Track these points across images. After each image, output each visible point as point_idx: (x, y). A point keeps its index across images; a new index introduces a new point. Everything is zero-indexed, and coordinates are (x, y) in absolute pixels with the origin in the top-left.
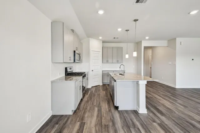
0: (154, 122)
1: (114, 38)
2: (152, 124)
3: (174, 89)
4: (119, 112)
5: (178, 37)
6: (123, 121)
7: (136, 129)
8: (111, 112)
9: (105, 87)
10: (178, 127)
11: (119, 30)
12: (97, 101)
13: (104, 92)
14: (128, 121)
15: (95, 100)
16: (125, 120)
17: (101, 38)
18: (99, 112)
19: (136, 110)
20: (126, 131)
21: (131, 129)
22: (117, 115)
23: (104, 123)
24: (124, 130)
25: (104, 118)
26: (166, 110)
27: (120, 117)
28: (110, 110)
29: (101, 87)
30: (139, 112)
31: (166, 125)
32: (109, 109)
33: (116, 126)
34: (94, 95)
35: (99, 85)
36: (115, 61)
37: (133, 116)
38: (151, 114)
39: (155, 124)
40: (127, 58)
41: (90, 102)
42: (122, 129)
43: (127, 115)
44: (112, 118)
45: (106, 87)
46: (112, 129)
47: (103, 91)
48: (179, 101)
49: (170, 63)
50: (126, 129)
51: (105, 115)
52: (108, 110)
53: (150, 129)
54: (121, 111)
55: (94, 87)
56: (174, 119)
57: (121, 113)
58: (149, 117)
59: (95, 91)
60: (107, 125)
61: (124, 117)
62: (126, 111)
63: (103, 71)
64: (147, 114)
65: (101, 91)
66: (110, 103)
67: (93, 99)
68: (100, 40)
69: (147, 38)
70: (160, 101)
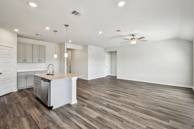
0: (84, 106)
1: (37, 35)
2: (83, 108)
3: (87, 81)
4: (54, 111)
5: (90, 45)
6: (62, 116)
7: (74, 116)
8: (46, 115)
9: (23, 93)
10: (96, 103)
11: (48, 28)
12: (19, 111)
13: (26, 98)
14: (66, 114)
15: (17, 111)
16: (63, 115)
17: (16, 30)
18: (30, 121)
19: (69, 104)
20: (67, 122)
21: (71, 119)
22: (53, 114)
23: (43, 127)
24: (65, 122)
25: (40, 123)
26: (87, 96)
27: (58, 115)
28: (43, 114)
29: (16, 94)
30: (72, 104)
31: (91, 105)
32: (42, 112)
33: (57, 123)
34: (11, 106)
35: (12, 92)
36: (36, 60)
37: (68, 109)
38: (80, 102)
39: (85, 107)
40: (55, 58)
41: (8, 117)
42: (63, 123)
43: (63, 110)
44: (50, 119)
45: (25, 92)
46: (54, 127)
47: (23, 97)
48: (92, 88)
49: (84, 63)
50: (67, 121)
51: (39, 120)
52: (40, 114)
53: (83, 112)
54: (56, 109)
55: (5, 96)
56: (93, 100)
57: (57, 111)
58: (80, 104)
59: (8, 101)
60: (48, 127)
61: (61, 113)
62: (61, 108)
63: (18, 73)
64: (78, 103)
65: (20, 98)
66: (41, 107)
67: (11, 111)
68: (15, 32)
69: (70, 41)
70: (82, 91)
